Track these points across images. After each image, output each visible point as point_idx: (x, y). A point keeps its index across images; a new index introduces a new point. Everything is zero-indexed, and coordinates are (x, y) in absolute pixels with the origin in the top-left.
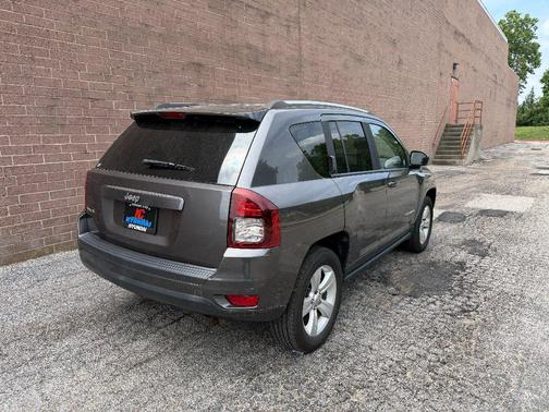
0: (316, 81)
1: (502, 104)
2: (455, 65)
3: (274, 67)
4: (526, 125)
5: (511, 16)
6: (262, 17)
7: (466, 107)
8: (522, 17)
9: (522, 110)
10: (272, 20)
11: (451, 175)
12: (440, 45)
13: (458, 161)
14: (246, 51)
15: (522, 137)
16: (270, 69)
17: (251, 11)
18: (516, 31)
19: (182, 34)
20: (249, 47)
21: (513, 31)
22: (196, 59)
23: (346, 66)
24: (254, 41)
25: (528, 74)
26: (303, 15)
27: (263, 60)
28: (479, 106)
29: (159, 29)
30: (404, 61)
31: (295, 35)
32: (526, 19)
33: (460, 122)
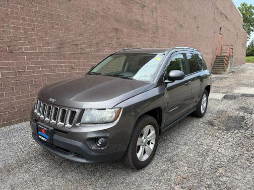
0: (163, 36)
1: (240, 45)
2: (220, 28)
3: (147, 30)
4: (250, 56)
5: (243, 5)
6: (143, 7)
7: (225, 47)
8: (249, 5)
9: (248, 49)
10: (146, 9)
11: (221, 79)
12: (214, 19)
13: (223, 72)
14: (135, 23)
15: (248, 61)
16: (145, 30)
17: (138, 5)
18: (246, 12)
19: (111, 15)
20: (137, 21)
21: (244, 12)
22: (116, 27)
23: (175, 29)
24: (139, 18)
25: (251, 32)
26: (158, 6)
27: (142, 27)
28: (231, 47)
29: (102, 14)
30: (199, 26)
31: (155, 15)
32: (250, 6)
33: (223, 54)
